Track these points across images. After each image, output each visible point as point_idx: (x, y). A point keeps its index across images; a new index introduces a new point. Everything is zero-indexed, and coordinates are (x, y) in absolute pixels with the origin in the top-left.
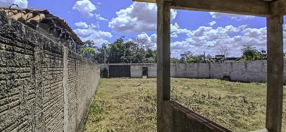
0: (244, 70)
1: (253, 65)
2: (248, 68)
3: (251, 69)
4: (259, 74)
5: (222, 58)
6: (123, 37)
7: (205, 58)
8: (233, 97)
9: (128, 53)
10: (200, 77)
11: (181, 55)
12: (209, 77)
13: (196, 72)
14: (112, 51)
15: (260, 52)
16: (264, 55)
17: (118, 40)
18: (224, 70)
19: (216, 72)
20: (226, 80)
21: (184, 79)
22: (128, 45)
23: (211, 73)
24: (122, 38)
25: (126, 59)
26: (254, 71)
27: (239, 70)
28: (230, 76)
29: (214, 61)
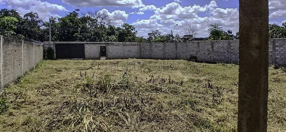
0: (210, 51)
1: (220, 45)
2: (214, 48)
3: (217, 49)
4: (226, 54)
5: (190, 38)
6: (78, 10)
7: (173, 37)
8: (197, 80)
9: (84, 29)
10: (166, 57)
11: (149, 34)
12: (175, 58)
13: (163, 52)
14: (62, 26)
15: (226, 33)
16: (230, 35)
17: (71, 14)
18: (191, 51)
19: (183, 53)
20: (193, 61)
21: (149, 60)
22: (84, 20)
23: (178, 54)
24: (75, 11)
25: (81, 36)
26: (220, 51)
27: (205, 50)
28: (197, 56)
29: (182, 41)
